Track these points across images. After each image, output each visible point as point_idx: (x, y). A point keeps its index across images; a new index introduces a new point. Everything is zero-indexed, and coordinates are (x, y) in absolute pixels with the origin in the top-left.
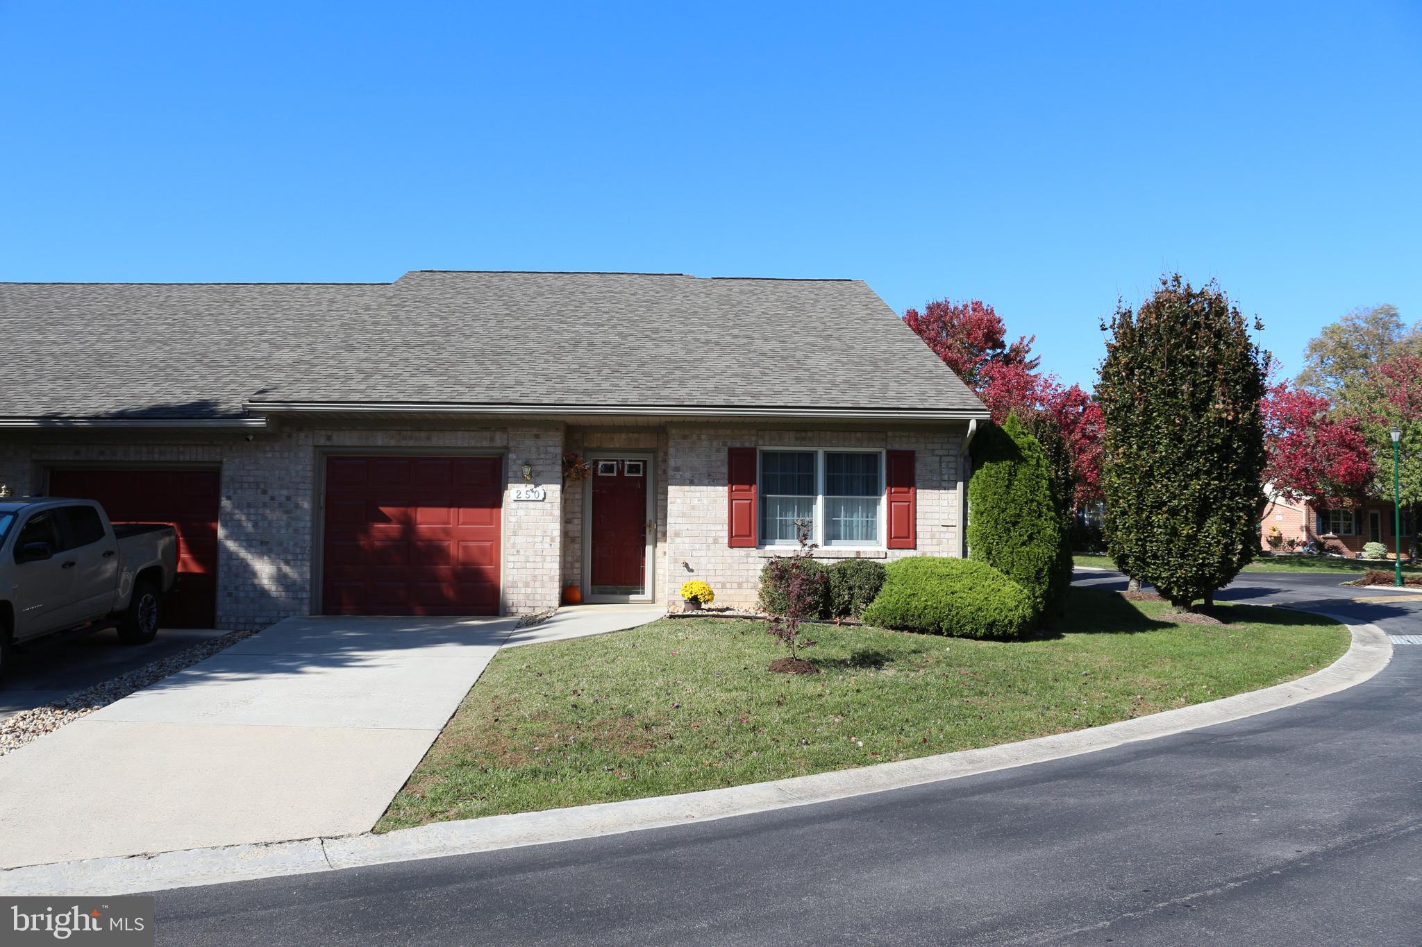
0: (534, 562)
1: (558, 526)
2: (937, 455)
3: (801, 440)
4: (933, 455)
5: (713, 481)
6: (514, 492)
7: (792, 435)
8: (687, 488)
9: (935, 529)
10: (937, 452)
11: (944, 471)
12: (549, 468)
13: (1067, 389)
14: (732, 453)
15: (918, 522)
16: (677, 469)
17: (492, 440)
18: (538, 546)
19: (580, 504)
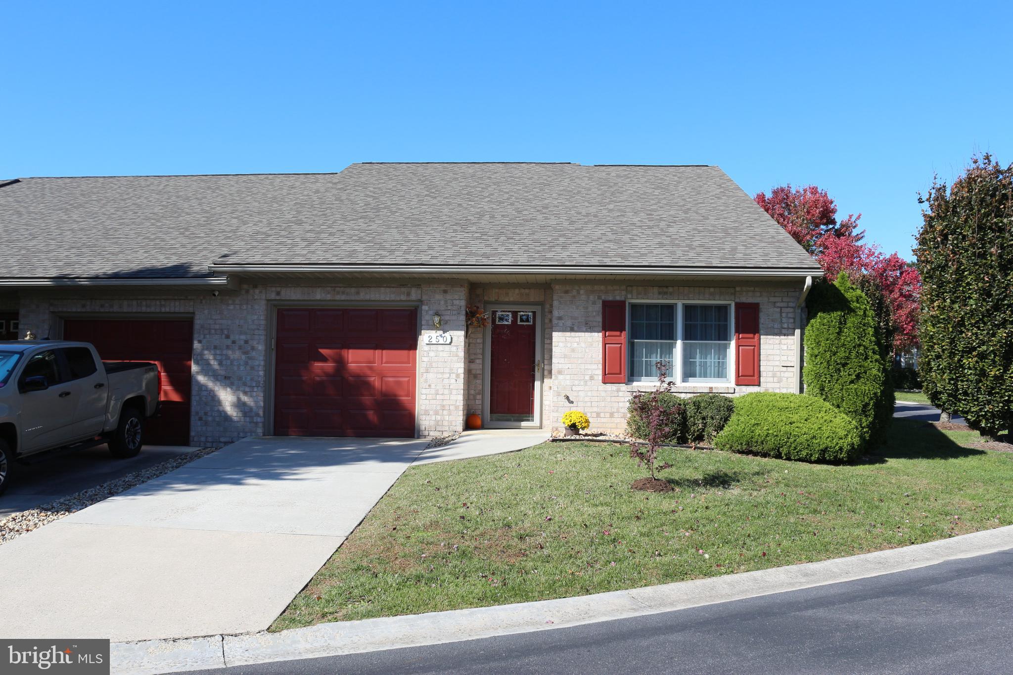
0: (442, 394)
1: (462, 365)
2: (778, 307)
3: (663, 294)
4: (775, 307)
5: (590, 328)
6: (426, 337)
7: (656, 290)
8: (568, 334)
9: (776, 369)
10: (778, 304)
11: (784, 320)
12: (454, 318)
13: (888, 257)
14: (606, 305)
15: (762, 363)
16: (560, 318)
17: (409, 294)
18: (446, 381)
19: (481, 347)
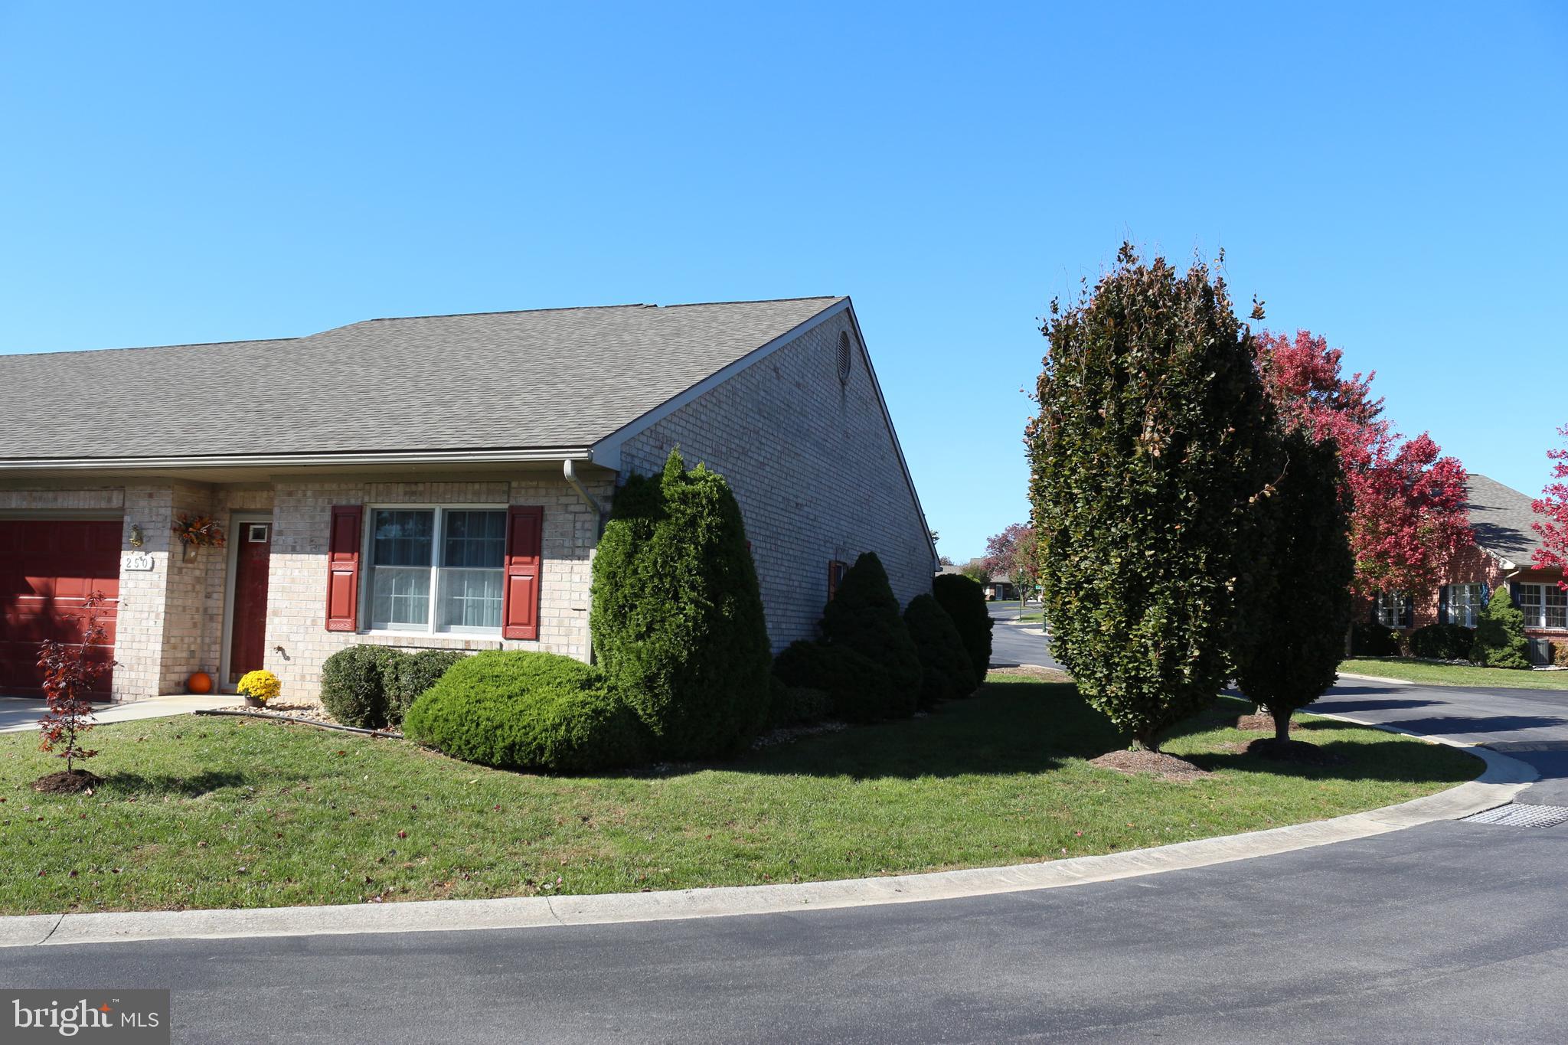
0: (140, 641)
1: (162, 600)
2: (571, 512)
3: (411, 495)
4: (567, 512)
5: (315, 550)
6: (129, 559)
7: (401, 488)
8: (288, 556)
9: (564, 613)
10: (572, 508)
11: (578, 534)
12: (158, 532)
14: (337, 514)
15: (543, 604)
16: (280, 533)
17: (110, 500)
18: (144, 623)
